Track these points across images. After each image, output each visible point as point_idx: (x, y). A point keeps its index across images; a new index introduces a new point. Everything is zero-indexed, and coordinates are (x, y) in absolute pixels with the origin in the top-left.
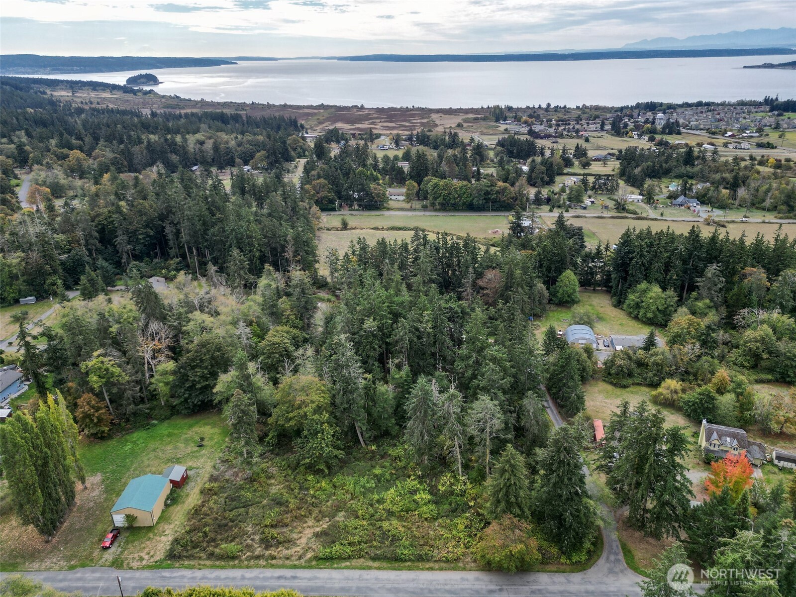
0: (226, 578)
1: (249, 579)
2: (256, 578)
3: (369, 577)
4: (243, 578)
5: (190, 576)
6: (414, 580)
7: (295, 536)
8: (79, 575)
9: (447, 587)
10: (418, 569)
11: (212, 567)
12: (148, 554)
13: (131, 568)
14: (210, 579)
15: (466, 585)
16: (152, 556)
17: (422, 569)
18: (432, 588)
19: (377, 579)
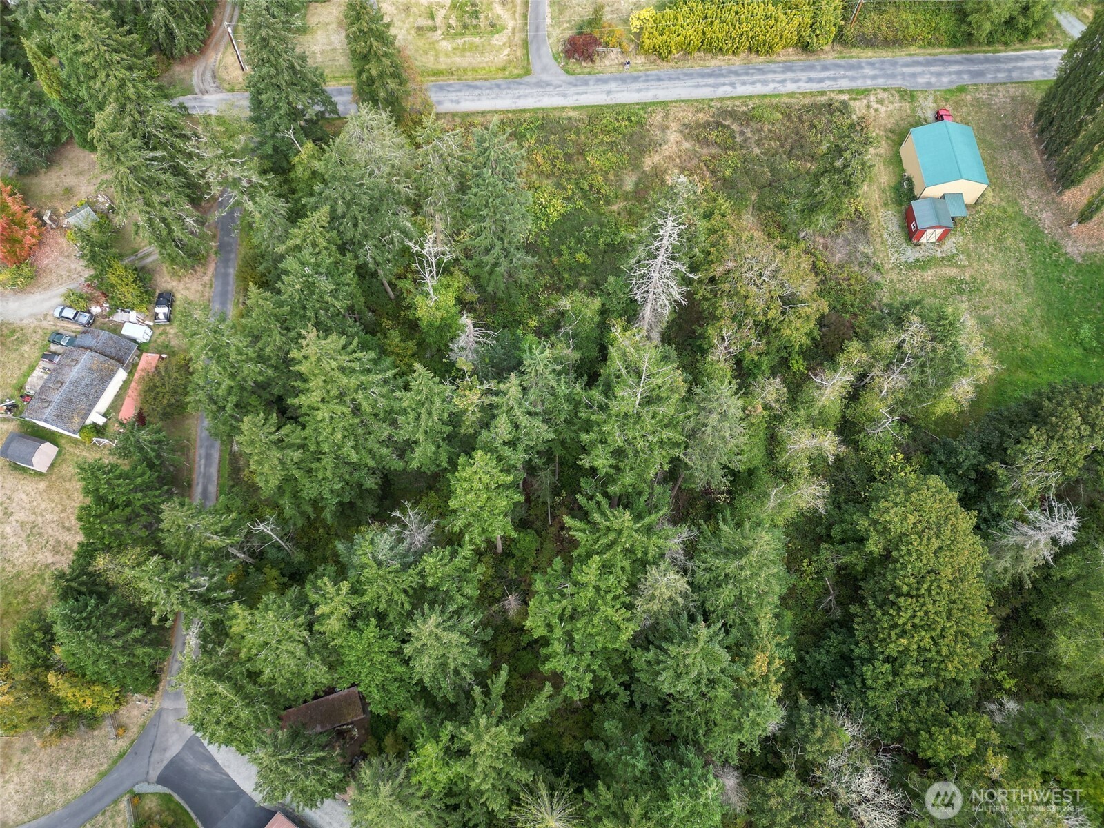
0: (754, 83)
1: (724, 84)
2: (716, 86)
3: (576, 97)
4: (732, 85)
5: (801, 84)
6: (519, 97)
7: (686, 145)
8: (945, 80)
9: (478, 92)
10: (514, 112)
11: (779, 96)
12: (876, 110)
13: (885, 90)
14: (773, 81)
15: (454, 96)
16: (869, 107)
17: (508, 111)
18: (496, 90)
19: (565, 96)
